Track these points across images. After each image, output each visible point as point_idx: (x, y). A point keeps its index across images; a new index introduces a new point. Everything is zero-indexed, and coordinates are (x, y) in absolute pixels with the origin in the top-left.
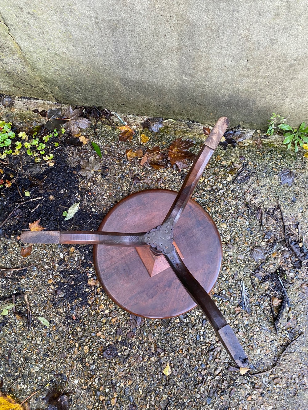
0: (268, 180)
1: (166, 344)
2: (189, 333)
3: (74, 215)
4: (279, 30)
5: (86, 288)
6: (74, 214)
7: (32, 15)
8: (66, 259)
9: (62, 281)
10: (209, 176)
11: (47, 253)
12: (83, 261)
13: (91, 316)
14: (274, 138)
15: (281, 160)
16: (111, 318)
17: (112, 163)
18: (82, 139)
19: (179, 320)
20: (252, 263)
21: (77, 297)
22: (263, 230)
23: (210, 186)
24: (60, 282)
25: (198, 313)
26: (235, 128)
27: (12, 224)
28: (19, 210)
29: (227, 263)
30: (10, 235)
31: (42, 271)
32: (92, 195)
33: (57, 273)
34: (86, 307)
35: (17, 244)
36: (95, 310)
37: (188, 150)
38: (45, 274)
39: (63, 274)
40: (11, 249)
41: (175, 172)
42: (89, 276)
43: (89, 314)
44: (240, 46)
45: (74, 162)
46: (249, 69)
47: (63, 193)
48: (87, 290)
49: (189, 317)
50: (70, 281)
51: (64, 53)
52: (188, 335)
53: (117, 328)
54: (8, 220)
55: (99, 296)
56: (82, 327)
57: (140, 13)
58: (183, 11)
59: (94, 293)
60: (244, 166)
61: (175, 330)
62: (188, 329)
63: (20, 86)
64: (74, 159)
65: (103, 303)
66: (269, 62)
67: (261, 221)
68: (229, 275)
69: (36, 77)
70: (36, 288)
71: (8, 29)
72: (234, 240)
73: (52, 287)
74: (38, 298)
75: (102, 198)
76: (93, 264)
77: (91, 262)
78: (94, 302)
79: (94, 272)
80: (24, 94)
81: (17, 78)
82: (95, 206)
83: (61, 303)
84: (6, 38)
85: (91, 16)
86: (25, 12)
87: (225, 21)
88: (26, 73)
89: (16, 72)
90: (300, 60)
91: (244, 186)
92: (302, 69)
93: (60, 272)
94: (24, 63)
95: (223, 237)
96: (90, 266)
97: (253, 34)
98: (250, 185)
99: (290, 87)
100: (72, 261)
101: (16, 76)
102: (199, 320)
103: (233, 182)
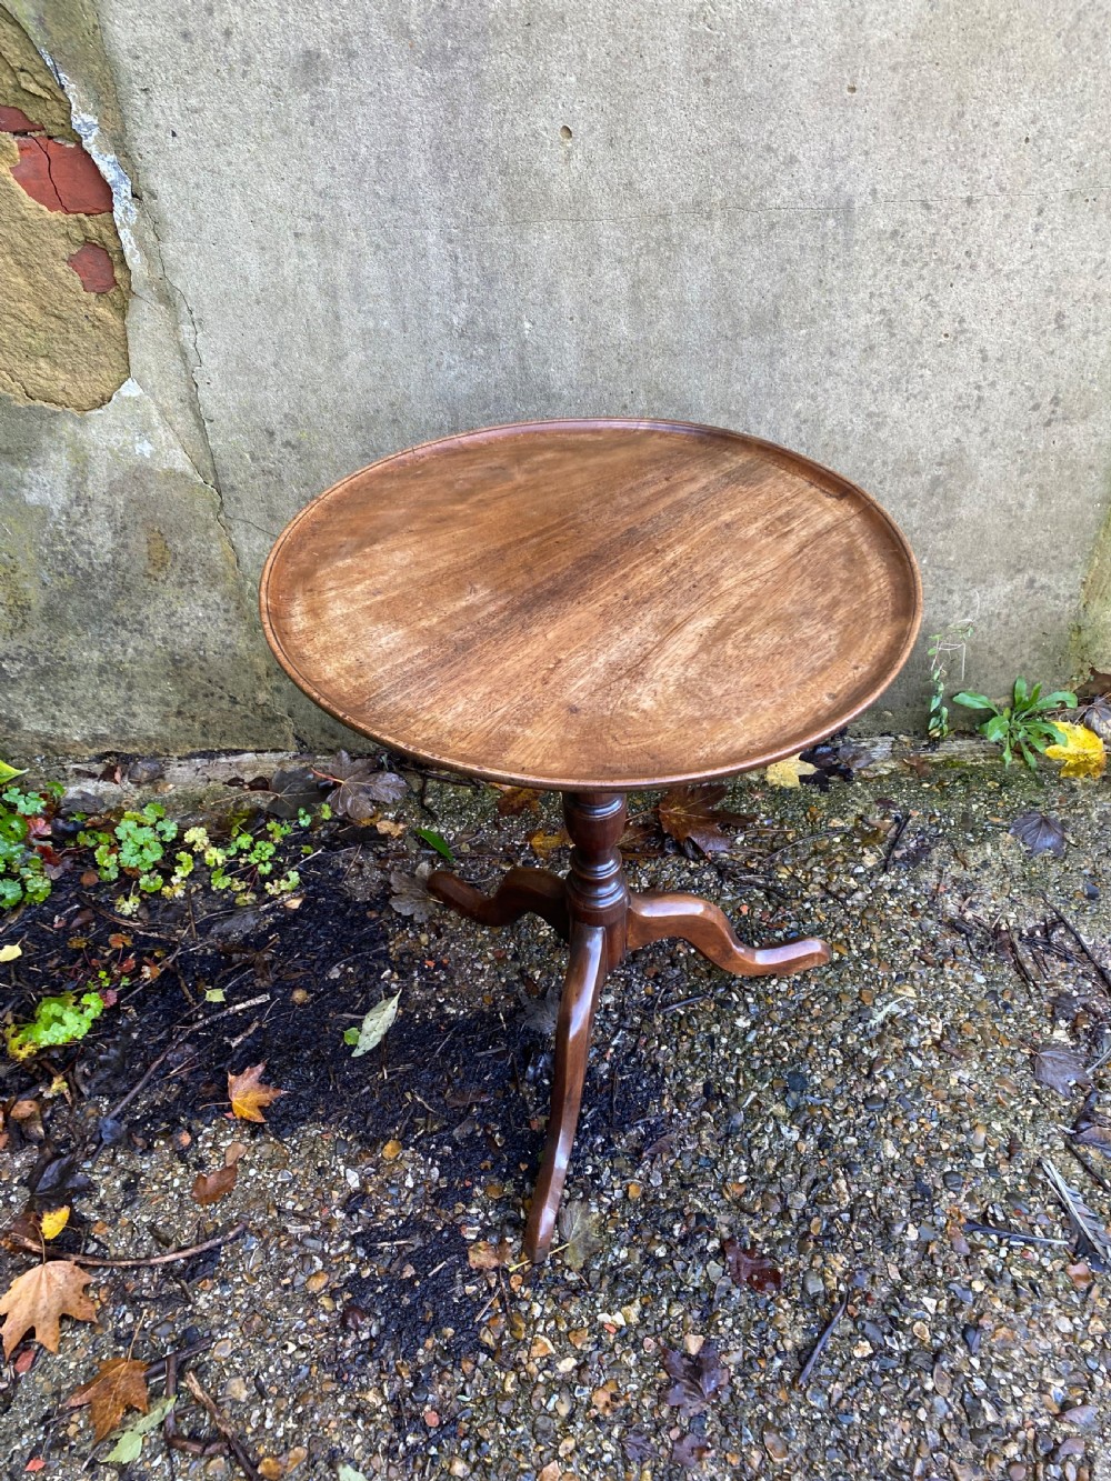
0: (989, 850)
1: (847, 1463)
2: (926, 1393)
3: (386, 1036)
4: (881, 385)
5: (465, 1281)
6: (382, 1031)
7: (293, 447)
8: (371, 1189)
9: (366, 1273)
10: (805, 862)
11: (295, 1177)
12: (437, 1184)
13: (505, 1397)
14: (956, 748)
15: (1000, 793)
16: (587, 1390)
17: (488, 873)
18: (384, 827)
19: (867, 1343)
20: (1053, 1103)
21: (434, 1327)
22: (1040, 994)
23: (818, 887)
24: (357, 1276)
25: (934, 1302)
27: (158, 1103)
28: (189, 1048)
29: (968, 1109)
30: (150, 1137)
31: (279, 1249)
32: (440, 965)
33: (340, 1243)
34: (476, 1363)
35: (176, 1164)
36: (516, 1366)
37: (716, 808)
38: (295, 1256)
39: (364, 1245)
40: (155, 1187)
41: (692, 865)
42: (470, 1234)
43: (497, 1395)
45: (367, 888)
47: (337, 976)
48: (470, 1289)
49: (903, 1327)
50: (395, 1265)
52: (927, 1403)
53: (621, 1432)
54: (142, 1090)
55: (524, 1307)
56: (473, 1457)
57: (560, 397)
58: (658, 374)
59: (502, 1299)
60: (901, 823)
61: (868, 1391)
62: (919, 1377)
63: (197, 707)
64: (364, 880)
65: (544, 1333)
66: (880, 483)
67: (1019, 967)
68: (993, 1149)
69: (258, 660)
70: (258, 1318)
71: (222, 503)
72: (960, 1030)
73: (325, 1302)
74: (269, 1362)
75: (472, 969)
76: (477, 1190)
77: (468, 1183)
78: (507, 1333)
79: (487, 1217)
80: (201, 739)
81: (196, 677)
82: (455, 997)
83: (370, 1365)
84: (205, 533)
85: (442, 426)
86: (278, 442)
87: (757, 383)
88: (230, 651)
89: (202, 653)
90: (951, 461)
91: (924, 876)
92: (963, 487)
93: (354, 1240)
94: (232, 615)
95: (918, 1025)
96: (468, 1199)
97: (825, 409)
98: (941, 871)
99: (950, 555)
100: (393, 1191)
101: (195, 671)
102: (949, 1331)
103: (885, 869)
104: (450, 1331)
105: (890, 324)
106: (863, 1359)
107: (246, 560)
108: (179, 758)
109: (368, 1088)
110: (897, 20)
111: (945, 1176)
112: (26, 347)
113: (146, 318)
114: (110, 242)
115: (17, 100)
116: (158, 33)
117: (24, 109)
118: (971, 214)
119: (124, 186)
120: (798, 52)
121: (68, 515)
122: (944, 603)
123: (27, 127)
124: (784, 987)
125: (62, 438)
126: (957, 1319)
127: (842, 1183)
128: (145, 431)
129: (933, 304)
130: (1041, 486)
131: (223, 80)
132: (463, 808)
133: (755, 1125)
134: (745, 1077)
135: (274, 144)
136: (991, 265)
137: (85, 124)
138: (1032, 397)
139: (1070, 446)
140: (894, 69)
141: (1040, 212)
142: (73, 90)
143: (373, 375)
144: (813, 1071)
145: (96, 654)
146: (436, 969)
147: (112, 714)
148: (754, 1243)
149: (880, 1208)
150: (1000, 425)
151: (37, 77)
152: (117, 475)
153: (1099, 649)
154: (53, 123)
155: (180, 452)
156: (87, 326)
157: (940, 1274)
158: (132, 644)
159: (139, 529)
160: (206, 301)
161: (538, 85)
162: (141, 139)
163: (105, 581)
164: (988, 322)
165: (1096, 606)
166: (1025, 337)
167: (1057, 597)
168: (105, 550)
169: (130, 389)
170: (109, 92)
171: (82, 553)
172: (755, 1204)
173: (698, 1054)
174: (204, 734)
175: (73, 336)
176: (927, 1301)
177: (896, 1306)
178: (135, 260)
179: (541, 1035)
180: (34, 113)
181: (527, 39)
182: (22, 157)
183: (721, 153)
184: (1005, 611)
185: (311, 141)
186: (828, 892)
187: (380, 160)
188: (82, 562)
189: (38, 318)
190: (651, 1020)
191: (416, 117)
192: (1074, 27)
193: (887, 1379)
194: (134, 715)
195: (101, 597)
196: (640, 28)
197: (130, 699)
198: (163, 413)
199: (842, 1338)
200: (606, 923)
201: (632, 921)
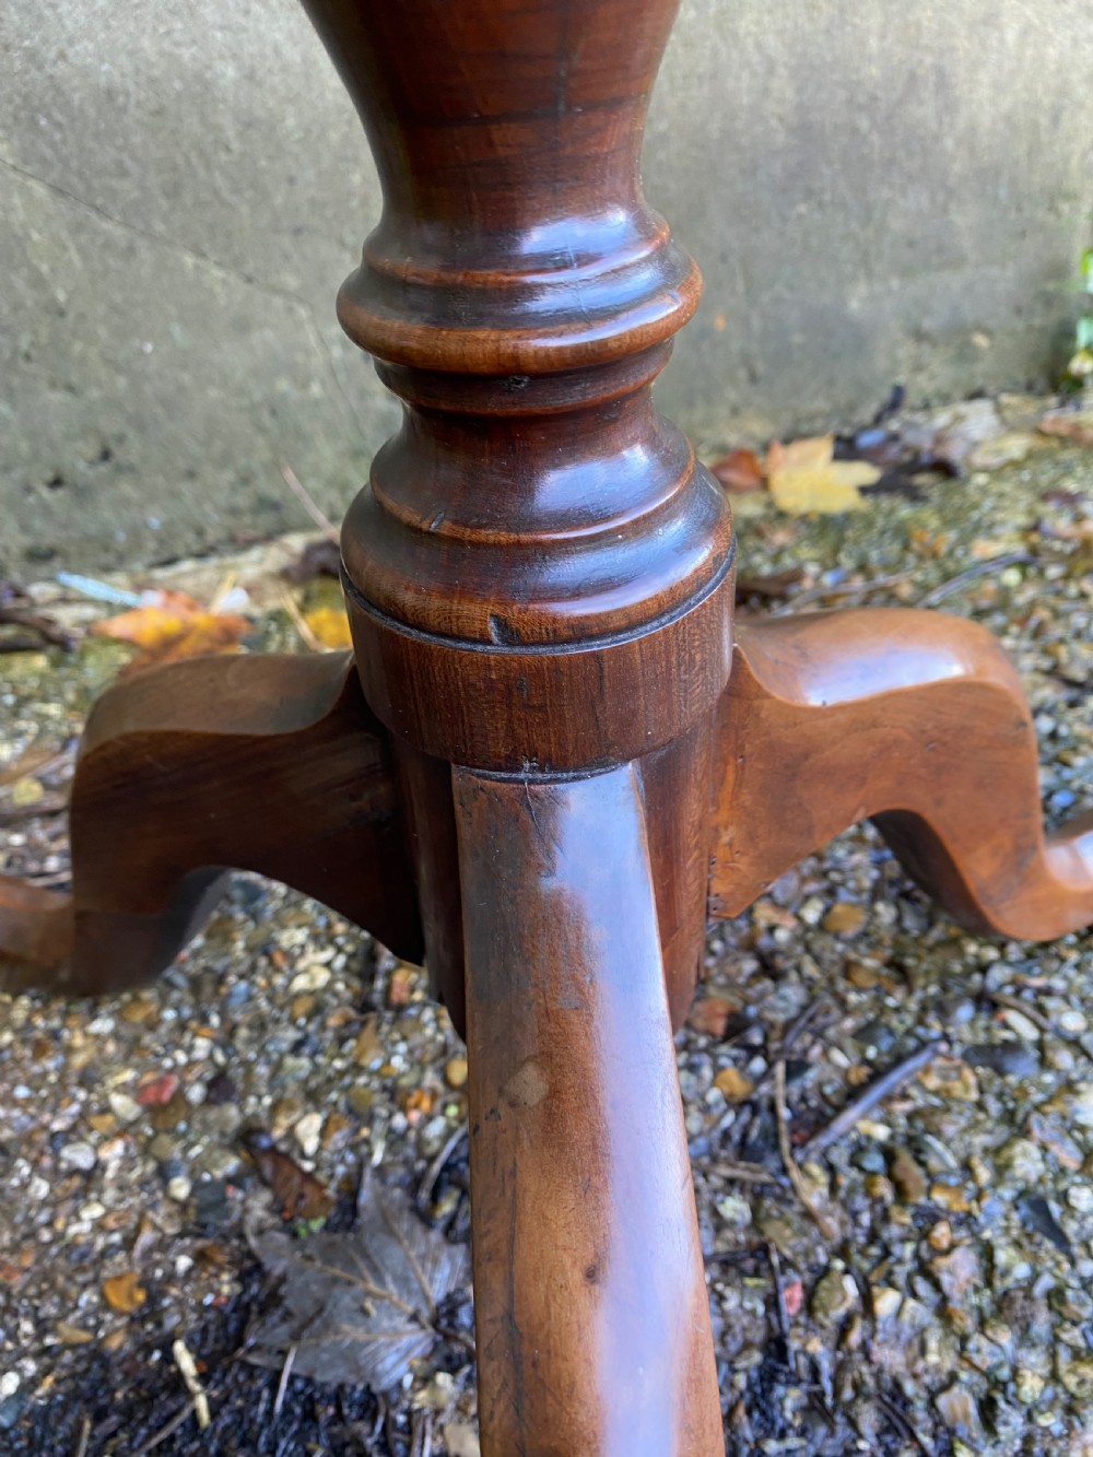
26: (881, 419)
75: (55, 1175)
132: (23, 701)
179: (371, 1404)
186: (1071, 683)
190: (786, 1196)
200: (650, 729)
201: (739, 752)
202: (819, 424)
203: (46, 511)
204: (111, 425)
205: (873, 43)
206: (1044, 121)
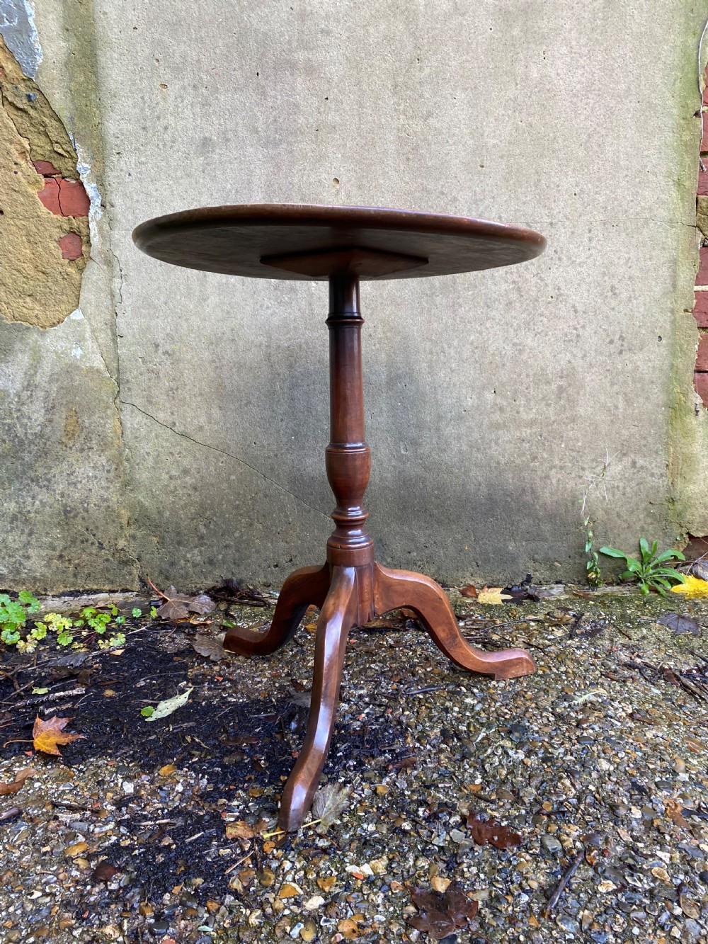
0: (645, 631)
2: (676, 917)
3: (176, 711)
4: (519, 326)
5: (220, 846)
6: (174, 709)
7: (169, 355)
8: (143, 792)
9: (125, 843)
10: (511, 633)
11: (75, 787)
12: (204, 789)
13: (248, 927)
15: (645, 606)
16: (333, 920)
18: (195, 622)
19: (610, 882)
21: (184, 877)
23: (521, 643)
24: (116, 844)
26: (522, 584)
29: (666, 750)
31: (46, 829)
32: (227, 680)
33: (106, 825)
34: (222, 904)
36: (262, 905)
38: (60, 833)
39: (128, 825)
42: (230, 817)
43: (240, 926)
44: (477, 362)
45: (176, 647)
46: (501, 409)
47: (142, 685)
48: (224, 852)
49: (642, 871)
50: (155, 838)
51: (201, 428)
52: (679, 924)
55: (275, 864)
58: (389, 316)
59: (253, 858)
60: (578, 617)
61: (618, 916)
62: (667, 905)
63: (74, 552)
64: (175, 644)
65: (294, 880)
66: (527, 389)
67: (685, 687)
68: (694, 772)
69: (123, 512)
70: (9, 874)
71: (119, 392)
72: (647, 711)
73: (82, 863)
74: (10, 904)
75: (252, 681)
76: (240, 791)
77: (232, 787)
78: (256, 881)
79: (247, 807)
80: (72, 580)
81: (79, 526)
82: (236, 694)
83: (113, 906)
84: (104, 412)
85: (261, 344)
86: (160, 351)
87: (446, 322)
88: (106, 504)
89: (86, 505)
90: (568, 375)
91: (600, 642)
92: (578, 393)
93: (119, 824)
94: (112, 475)
95: (612, 706)
96: (230, 796)
97: (488, 340)
98: (612, 641)
99: (578, 441)
100: (162, 794)
101: (79, 520)
102: (686, 873)
103: (571, 637)
104: (199, 881)
105: (519, 290)
106: (608, 893)
107: (128, 432)
108: (53, 596)
109: (153, 737)
110: (500, 136)
111: (656, 784)
112: (20, 289)
113: (95, 273)
114: (84, 231)
115: (50, 158)
116: (130, 127)
117: (53, 162)
118: (553, 231)
119: (97, 200)
120: (453, 147)
121: (19, 397)
122: (580, 477)
123: (52, 171)
124: (502, 684)
125: (28, 344)
126: (693, 868)
127: (567, 782)
128: (80, 341)
129: (542, 280)
130: (625, 394)
131: (160, 150)
132: (256, 615)
133: (486, 751)
134: (474, 726)
135: (182, 181)
136: (569, 258)
137: (83, 168)
138: (608, 335)
139: (637, 368)
140: (502, 157)
141: (590, 231)
142: (81, 152)
143: (222, 311)
144: (531, 724)
145: (13, 504)
146: (222, 681)
147: (13, 556)
148: (492, 818)
149: (603, 798)
150: (593, 354)
151: (64, 146)
152: (57, 369)
153: (688, 517)
154: (66, 169)
155: (99, 356)
156: (59, 278)
157: (668, 838)
158: (40, 497)
159: (63, 409)
160: (131, 264)
161: (321, 158)
162: (111, 177)
163: (32, 446)
164: (574, 290)
165: (679, 484)
166: (596, 299)
167: (652, 475)
168: (38, 423)
169: (77, 315)
170: (100, 155)
171: (22, 425)
172: (490, 796)
173: (435, 716)
174: (75, 576)
175: (50, 284)
176: (659, 854)
177: (633, 858)
178: (95, 239)
180: (57, 164)
181: (316, 136)
182: (45, 186)
183: (417, 194)
184: (621, 485)
185: (201, 181)
186: (530, 645)
187: (237, 191)
188: (20, 431)
189: (32, 273)
190: (396, 701)
191: (258, 171)
192: (587, 141)
193: (634, 907)
194: (28, 558)
195: (27, 459)
196: (373, 133)
197: (29, 543)
198: (93, 331)
199: (584, 880)
200: (357, 563)
201: (378, 580)
202: (500, 583)
203: (272, 573)
204: (294, 553)
205: (510, 481)
206: (569, 504)
